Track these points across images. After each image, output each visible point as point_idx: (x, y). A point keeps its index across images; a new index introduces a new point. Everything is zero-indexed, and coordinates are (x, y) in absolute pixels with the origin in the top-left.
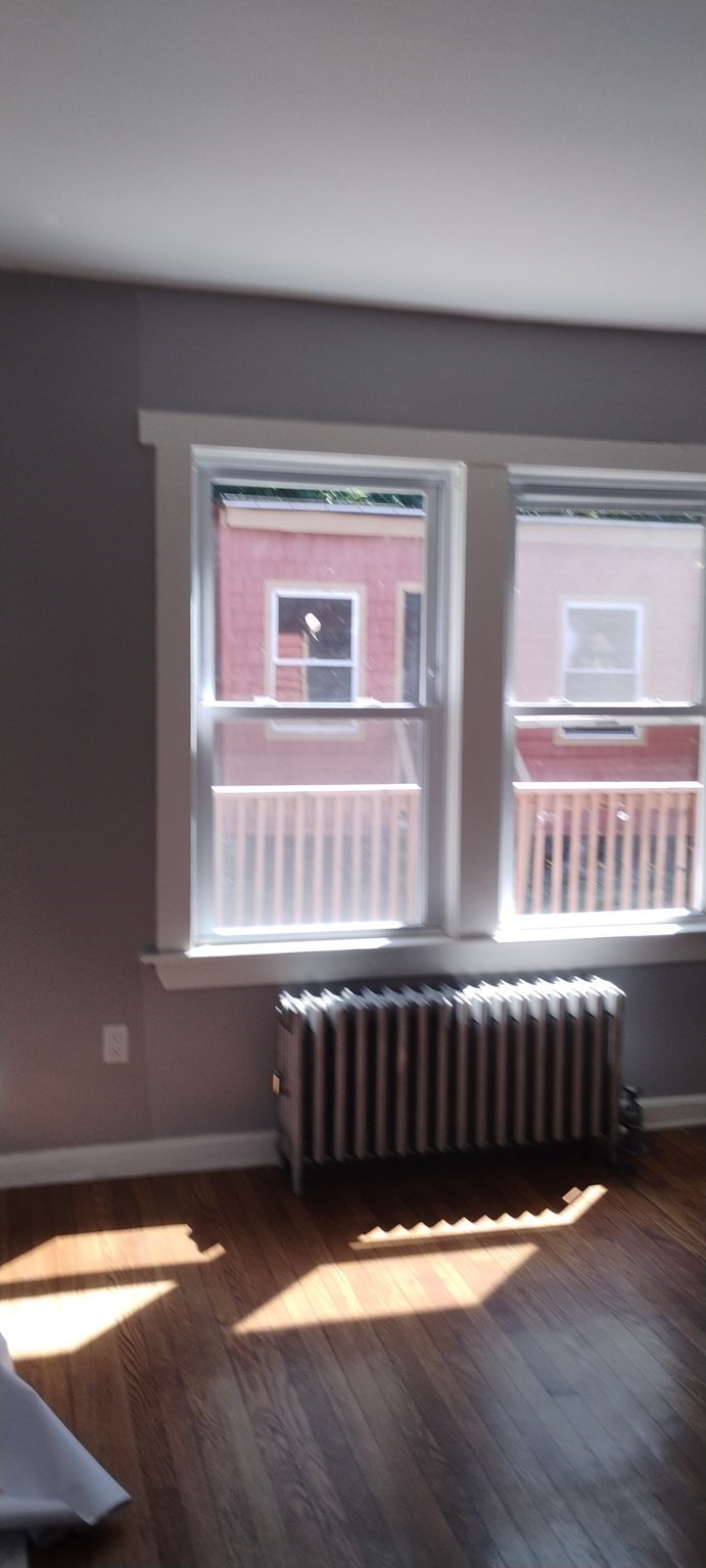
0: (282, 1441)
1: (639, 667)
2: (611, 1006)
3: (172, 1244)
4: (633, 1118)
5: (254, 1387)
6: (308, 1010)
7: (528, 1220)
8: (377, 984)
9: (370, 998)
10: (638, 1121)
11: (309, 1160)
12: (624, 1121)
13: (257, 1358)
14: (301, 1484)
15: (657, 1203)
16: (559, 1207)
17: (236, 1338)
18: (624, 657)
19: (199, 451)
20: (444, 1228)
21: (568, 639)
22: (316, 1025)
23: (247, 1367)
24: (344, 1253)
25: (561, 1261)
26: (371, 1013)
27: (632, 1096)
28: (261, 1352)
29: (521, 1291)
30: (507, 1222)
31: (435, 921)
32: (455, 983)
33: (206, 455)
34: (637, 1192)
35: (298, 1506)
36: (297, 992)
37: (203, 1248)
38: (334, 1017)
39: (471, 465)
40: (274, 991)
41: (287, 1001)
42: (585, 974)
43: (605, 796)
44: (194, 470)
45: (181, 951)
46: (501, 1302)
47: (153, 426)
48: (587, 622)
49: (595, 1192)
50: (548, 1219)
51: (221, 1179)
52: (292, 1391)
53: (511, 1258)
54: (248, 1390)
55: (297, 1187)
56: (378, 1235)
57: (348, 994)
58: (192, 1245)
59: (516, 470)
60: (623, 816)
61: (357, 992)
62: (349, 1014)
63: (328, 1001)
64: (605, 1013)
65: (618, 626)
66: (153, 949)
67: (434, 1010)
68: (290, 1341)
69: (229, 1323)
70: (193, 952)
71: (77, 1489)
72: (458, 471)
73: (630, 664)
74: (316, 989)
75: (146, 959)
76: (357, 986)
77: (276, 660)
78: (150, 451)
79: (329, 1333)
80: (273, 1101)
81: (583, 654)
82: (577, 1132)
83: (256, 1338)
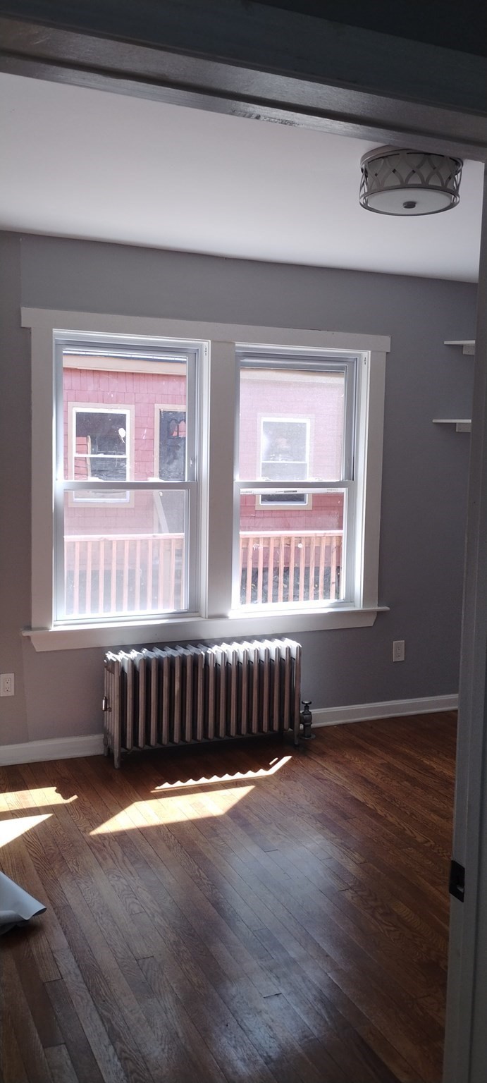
0: (123, 881)
1: (307, 460)
2: (294, 654)
3: (48, 796)
4: (307, 720)
5: (105, 859)
6: (123, 660)
7: (250, 774)
8: (161, 646)
9: (157, 653)
10: (310, 720)
11: (123, 750)
12: (302, 721)
13: (104, 846)
14: (136, 899)
15: (320, 762)
16: (268, 767)
17: (91, 837)
18: (300, 454)
19: (55, 331)
20: (203, 781)
21: (264, 442)
22: (127, 669)
23: (100, 851)
24: (147, 795)
25: (268, 793)
26: (159, 661)
27: (307, 707)
28: (106, 843)
29: (247, 807)
30: (238, 776)
31: (194, 609)
32: (206, 643)
33: (59, 333)
34: (310, 758)
35: (136, 908)
36: (116, 651)
37: (65, 797)
38: (137, 663)
39: (214, 343)
40: (102, 651)
41: (110, 656)
42: (280, 637)
43: (289, 539)
44: (54, 342)
45: (47, 629)
46: (235, 813)
47: (29, 316)
48: (276, 430)
49: (286, 759)
50: (262, 773)
51: (71, 763)
52: (126, 859)
53: (242, 792)
54: (101, 860)
55: (117, 764)
56: (166, 786)
57: (145, 651)
58: (59, 796)
59: (238, 345)
60: (300, 546)
61: (150, 649)
62: (147, 662)
63: (134, 654)
64: (291, 659)
65: (295, 433)
66: (29, 628)
67: (195, 658)
68: (122, 838)
69: (87, 831)
70: (53, 629)
71: (17, 904)
72: (207, 345)
73: (303, 458)
74: (127, 649)
75: (26, 634)
76: (150, 647)
77: (75, 455)
78: (27, 331)
79: (143, 832)
80: (102, 714)
81: (273, 451)
82: (276, 727)
83: (102, 837)
